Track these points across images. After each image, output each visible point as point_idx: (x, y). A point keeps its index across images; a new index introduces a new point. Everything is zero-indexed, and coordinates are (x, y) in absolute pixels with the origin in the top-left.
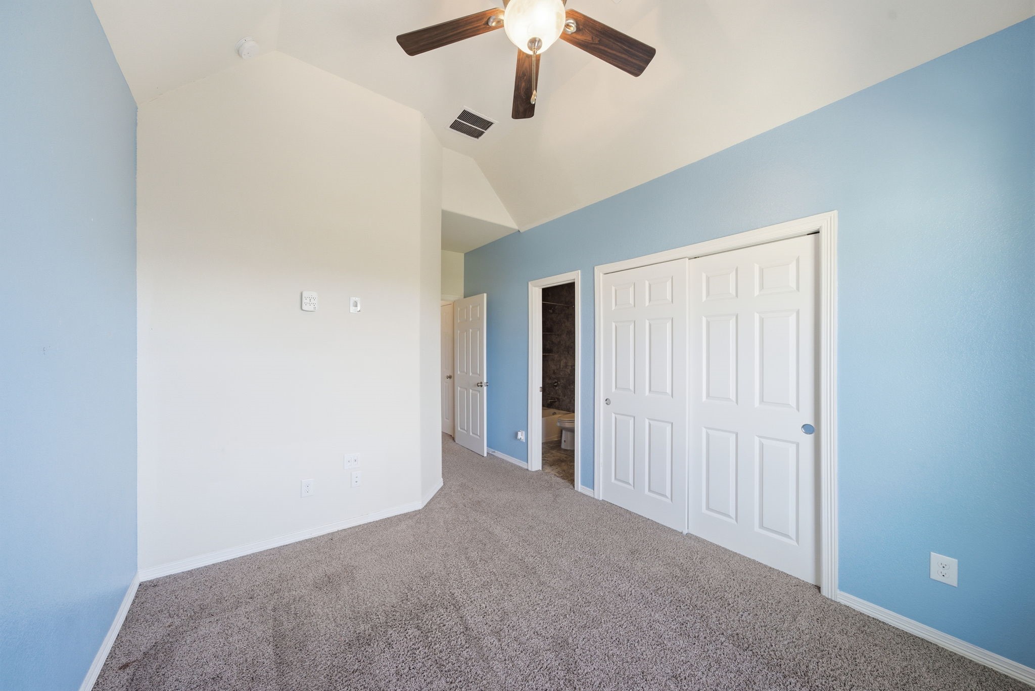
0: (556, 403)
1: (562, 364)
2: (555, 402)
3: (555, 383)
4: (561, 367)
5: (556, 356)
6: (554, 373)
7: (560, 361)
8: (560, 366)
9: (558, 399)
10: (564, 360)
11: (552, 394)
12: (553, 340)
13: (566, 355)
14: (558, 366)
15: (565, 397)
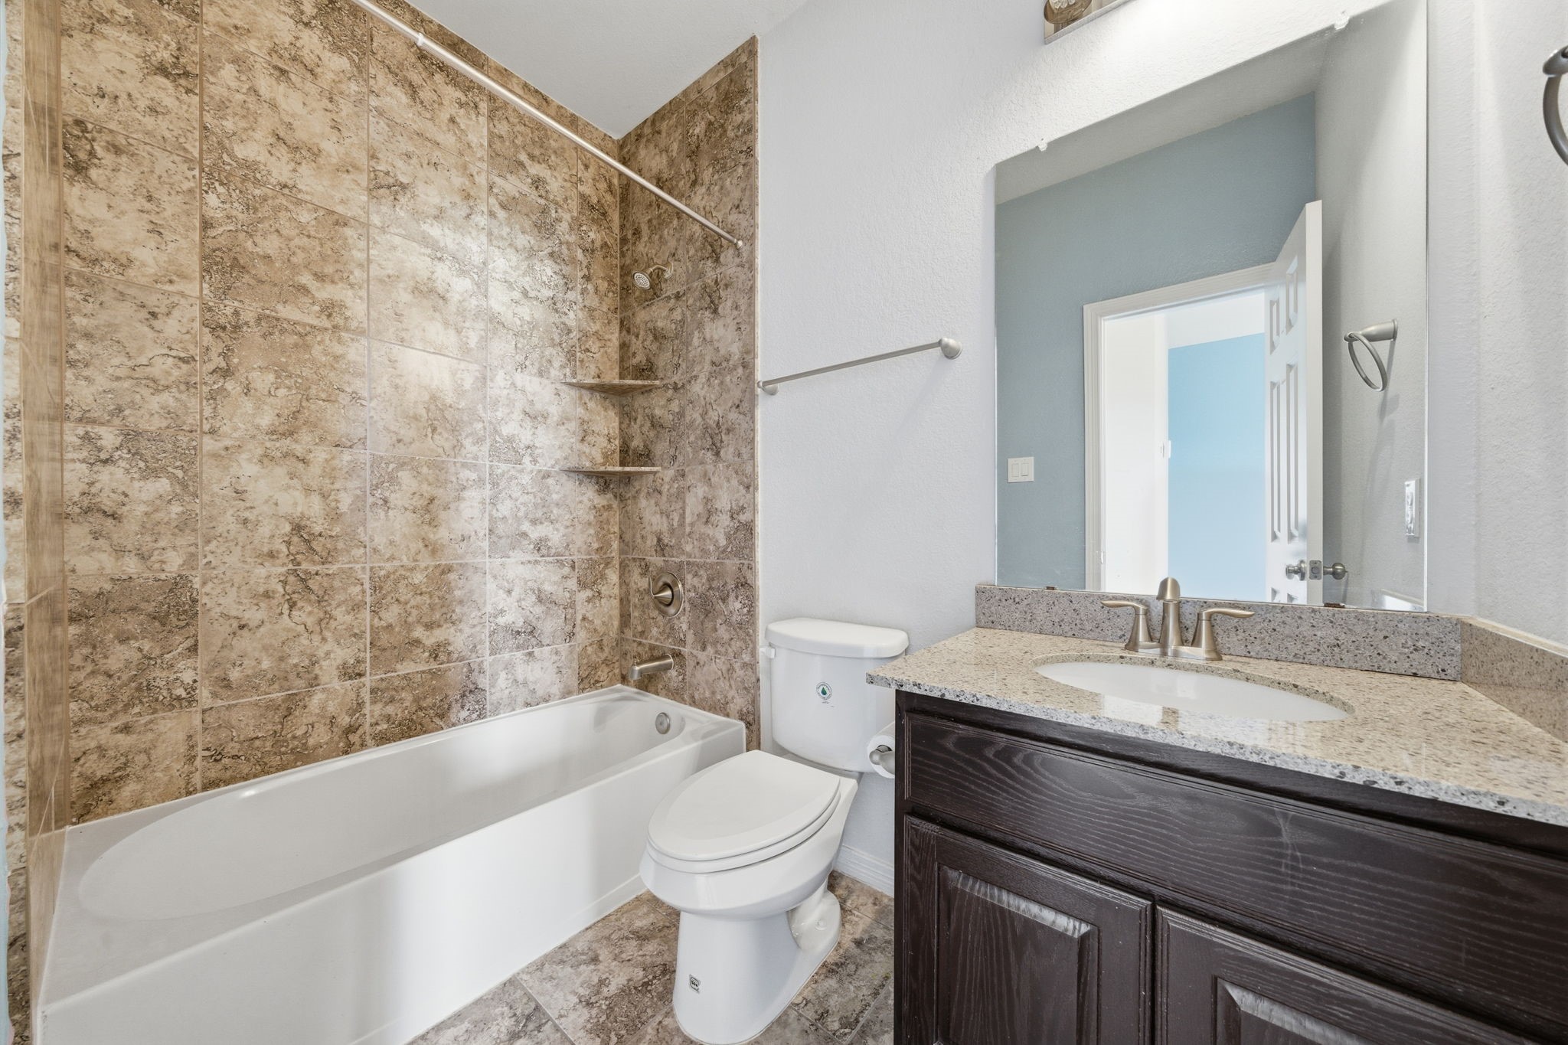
0: (673, 673)
1: (693, 504)
2: (668, 667)
3: (662, 590)
4: (688, 520)
5: (670, 473)
6: (661, 547)
7: (680, 495)
8: (683, 516)
9: (677, 655)
10: (701, 490)
11: (655, 631)
12: (658, 412)
13: (710, 468)
14: (676, 517)
15: (704, 649)
